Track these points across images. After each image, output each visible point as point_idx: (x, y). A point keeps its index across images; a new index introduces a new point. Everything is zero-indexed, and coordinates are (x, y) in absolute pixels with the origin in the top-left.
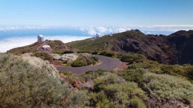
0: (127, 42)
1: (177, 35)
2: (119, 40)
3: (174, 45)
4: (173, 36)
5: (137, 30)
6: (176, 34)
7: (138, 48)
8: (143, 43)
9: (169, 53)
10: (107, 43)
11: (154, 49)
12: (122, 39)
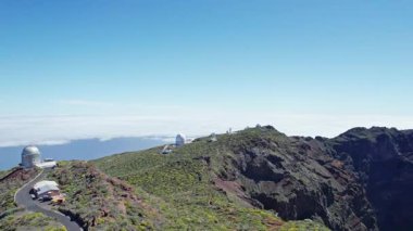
0: (253, 156)
1: (351, 136)
2: (236, 153)
3: (350, 159)
4: (342, 139)
5: (269, 127)
6: (348, 134)
7: (281, 171)
8: (290, 157)
9: (346, 180)
10: (208, 160)
11: (314, 171)
12: (241, 149)
